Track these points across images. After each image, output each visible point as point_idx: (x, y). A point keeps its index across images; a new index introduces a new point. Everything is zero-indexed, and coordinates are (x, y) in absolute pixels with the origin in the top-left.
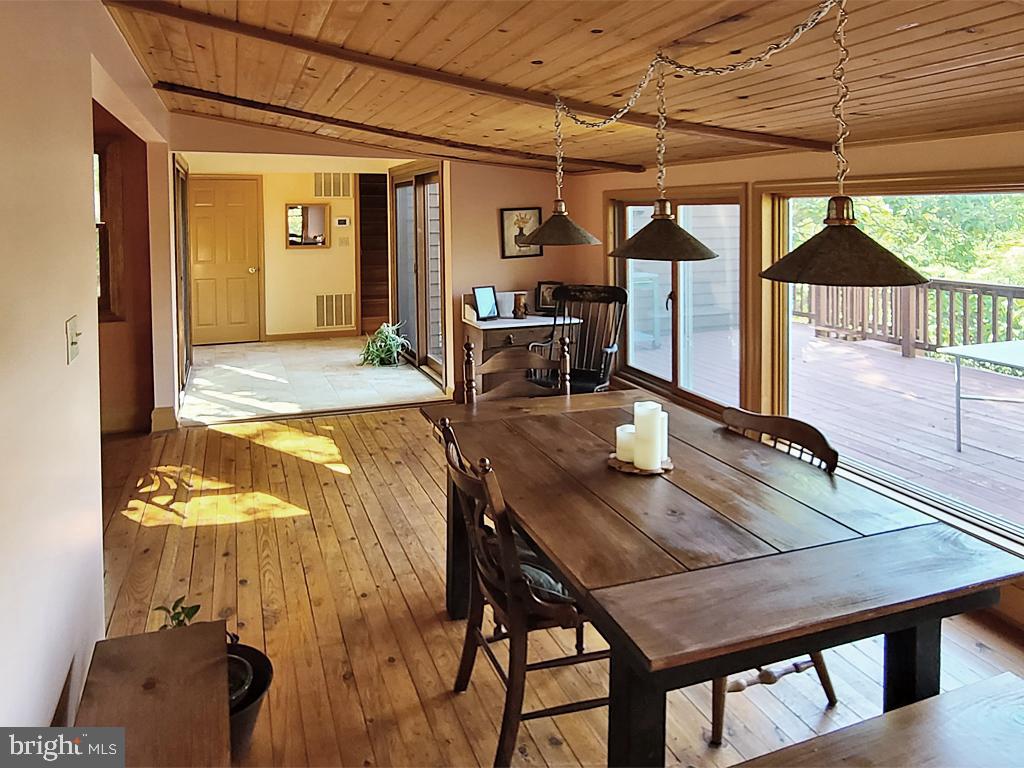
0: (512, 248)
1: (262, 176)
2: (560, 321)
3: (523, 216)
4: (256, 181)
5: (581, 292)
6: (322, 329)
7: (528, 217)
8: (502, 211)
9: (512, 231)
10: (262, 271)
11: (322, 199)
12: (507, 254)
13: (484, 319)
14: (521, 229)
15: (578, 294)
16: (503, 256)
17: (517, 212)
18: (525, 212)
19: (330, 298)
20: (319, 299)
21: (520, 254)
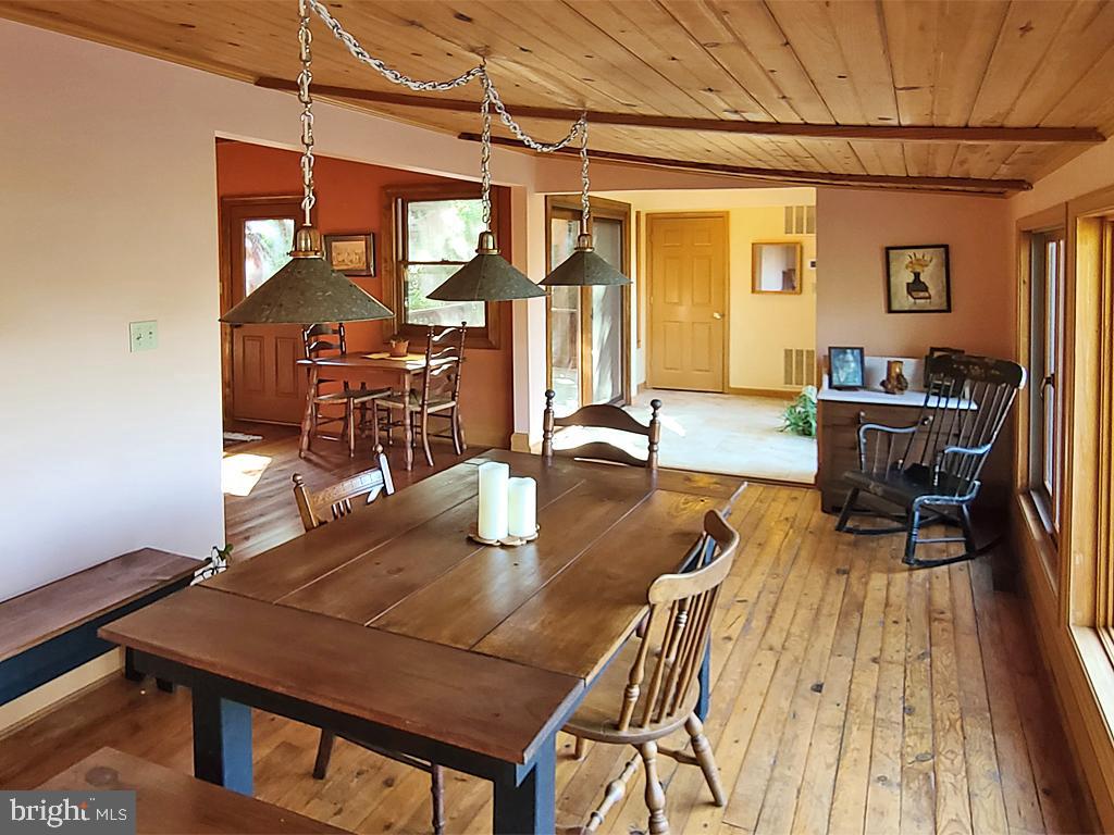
0: (903, 300)
1: (728, 213)
2: (953, 404)
3: (919, 256)
4: (722, 218)
5: (967, 364)
6: (789, 388)
7: (927, 258)
8: (888, 249)
9: (902, 277)
10: (726, 318)
11: (793, 237)
12: (895, 307)
13: (839, 388)
14: (917, 275)
15: (962, 367)
16: (890, 311)
17: (910, 252)
18: (922, 251)
19: (800, 353)
20: (788, 353)
21: (915, 308)
